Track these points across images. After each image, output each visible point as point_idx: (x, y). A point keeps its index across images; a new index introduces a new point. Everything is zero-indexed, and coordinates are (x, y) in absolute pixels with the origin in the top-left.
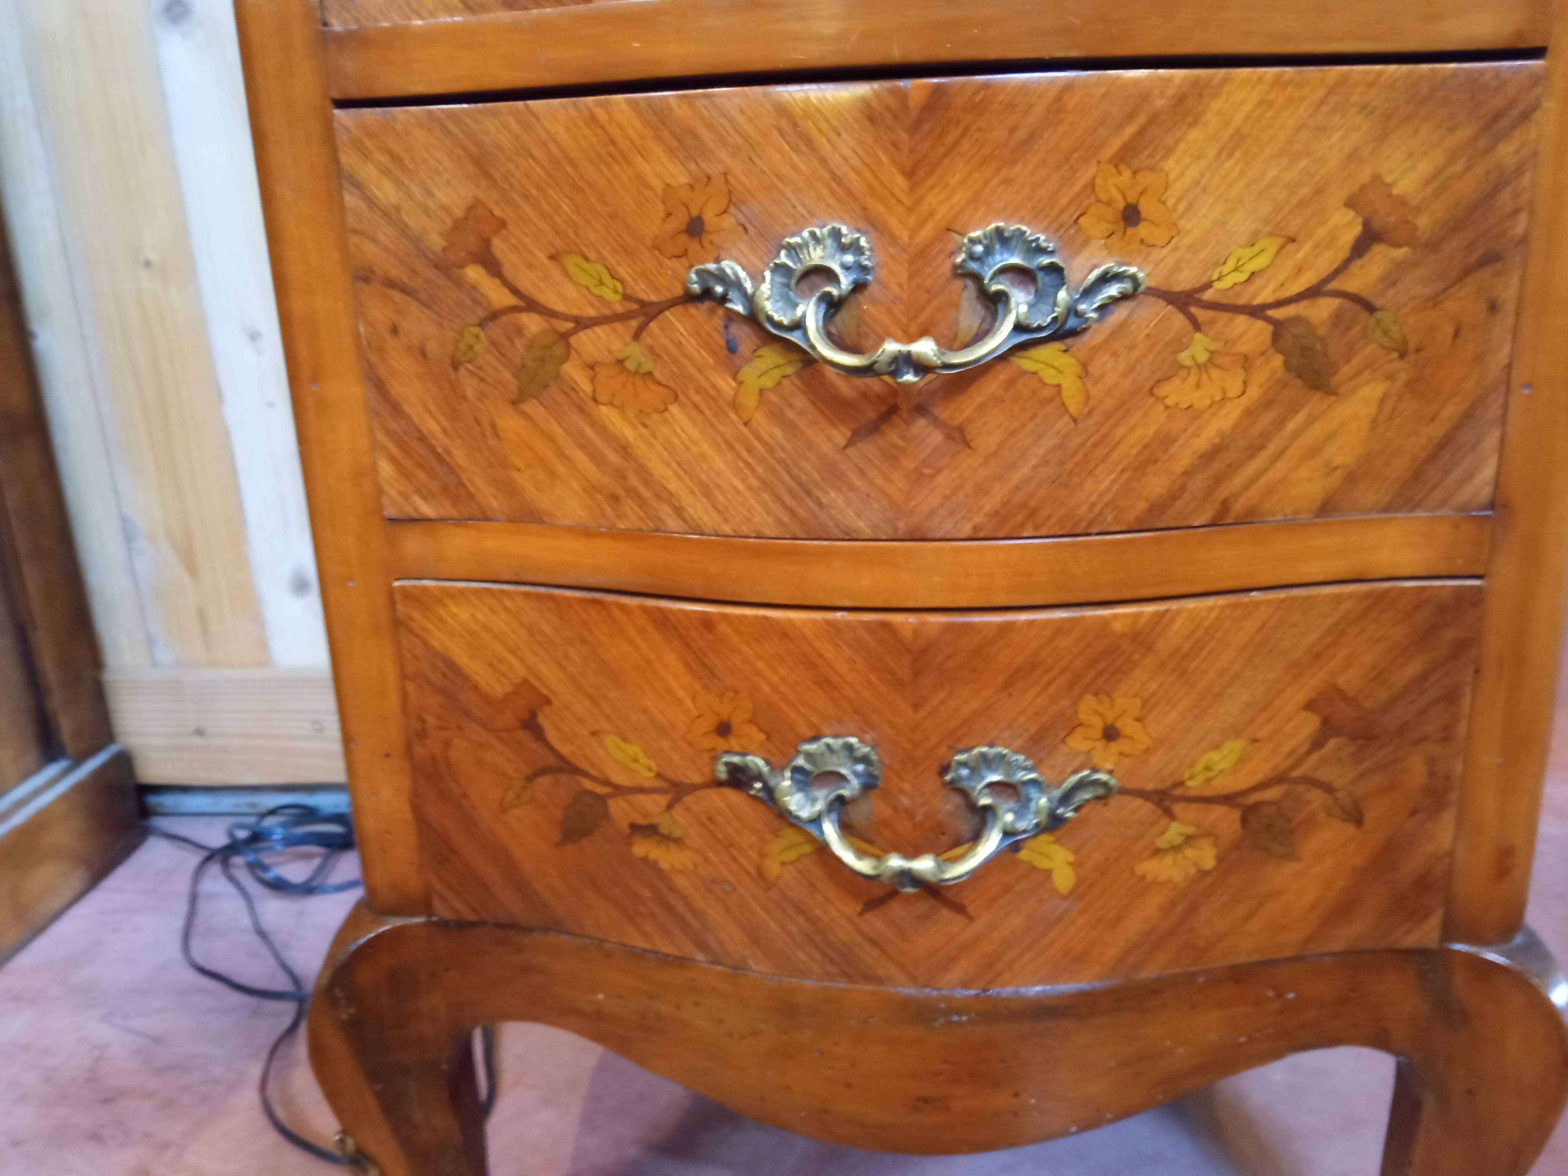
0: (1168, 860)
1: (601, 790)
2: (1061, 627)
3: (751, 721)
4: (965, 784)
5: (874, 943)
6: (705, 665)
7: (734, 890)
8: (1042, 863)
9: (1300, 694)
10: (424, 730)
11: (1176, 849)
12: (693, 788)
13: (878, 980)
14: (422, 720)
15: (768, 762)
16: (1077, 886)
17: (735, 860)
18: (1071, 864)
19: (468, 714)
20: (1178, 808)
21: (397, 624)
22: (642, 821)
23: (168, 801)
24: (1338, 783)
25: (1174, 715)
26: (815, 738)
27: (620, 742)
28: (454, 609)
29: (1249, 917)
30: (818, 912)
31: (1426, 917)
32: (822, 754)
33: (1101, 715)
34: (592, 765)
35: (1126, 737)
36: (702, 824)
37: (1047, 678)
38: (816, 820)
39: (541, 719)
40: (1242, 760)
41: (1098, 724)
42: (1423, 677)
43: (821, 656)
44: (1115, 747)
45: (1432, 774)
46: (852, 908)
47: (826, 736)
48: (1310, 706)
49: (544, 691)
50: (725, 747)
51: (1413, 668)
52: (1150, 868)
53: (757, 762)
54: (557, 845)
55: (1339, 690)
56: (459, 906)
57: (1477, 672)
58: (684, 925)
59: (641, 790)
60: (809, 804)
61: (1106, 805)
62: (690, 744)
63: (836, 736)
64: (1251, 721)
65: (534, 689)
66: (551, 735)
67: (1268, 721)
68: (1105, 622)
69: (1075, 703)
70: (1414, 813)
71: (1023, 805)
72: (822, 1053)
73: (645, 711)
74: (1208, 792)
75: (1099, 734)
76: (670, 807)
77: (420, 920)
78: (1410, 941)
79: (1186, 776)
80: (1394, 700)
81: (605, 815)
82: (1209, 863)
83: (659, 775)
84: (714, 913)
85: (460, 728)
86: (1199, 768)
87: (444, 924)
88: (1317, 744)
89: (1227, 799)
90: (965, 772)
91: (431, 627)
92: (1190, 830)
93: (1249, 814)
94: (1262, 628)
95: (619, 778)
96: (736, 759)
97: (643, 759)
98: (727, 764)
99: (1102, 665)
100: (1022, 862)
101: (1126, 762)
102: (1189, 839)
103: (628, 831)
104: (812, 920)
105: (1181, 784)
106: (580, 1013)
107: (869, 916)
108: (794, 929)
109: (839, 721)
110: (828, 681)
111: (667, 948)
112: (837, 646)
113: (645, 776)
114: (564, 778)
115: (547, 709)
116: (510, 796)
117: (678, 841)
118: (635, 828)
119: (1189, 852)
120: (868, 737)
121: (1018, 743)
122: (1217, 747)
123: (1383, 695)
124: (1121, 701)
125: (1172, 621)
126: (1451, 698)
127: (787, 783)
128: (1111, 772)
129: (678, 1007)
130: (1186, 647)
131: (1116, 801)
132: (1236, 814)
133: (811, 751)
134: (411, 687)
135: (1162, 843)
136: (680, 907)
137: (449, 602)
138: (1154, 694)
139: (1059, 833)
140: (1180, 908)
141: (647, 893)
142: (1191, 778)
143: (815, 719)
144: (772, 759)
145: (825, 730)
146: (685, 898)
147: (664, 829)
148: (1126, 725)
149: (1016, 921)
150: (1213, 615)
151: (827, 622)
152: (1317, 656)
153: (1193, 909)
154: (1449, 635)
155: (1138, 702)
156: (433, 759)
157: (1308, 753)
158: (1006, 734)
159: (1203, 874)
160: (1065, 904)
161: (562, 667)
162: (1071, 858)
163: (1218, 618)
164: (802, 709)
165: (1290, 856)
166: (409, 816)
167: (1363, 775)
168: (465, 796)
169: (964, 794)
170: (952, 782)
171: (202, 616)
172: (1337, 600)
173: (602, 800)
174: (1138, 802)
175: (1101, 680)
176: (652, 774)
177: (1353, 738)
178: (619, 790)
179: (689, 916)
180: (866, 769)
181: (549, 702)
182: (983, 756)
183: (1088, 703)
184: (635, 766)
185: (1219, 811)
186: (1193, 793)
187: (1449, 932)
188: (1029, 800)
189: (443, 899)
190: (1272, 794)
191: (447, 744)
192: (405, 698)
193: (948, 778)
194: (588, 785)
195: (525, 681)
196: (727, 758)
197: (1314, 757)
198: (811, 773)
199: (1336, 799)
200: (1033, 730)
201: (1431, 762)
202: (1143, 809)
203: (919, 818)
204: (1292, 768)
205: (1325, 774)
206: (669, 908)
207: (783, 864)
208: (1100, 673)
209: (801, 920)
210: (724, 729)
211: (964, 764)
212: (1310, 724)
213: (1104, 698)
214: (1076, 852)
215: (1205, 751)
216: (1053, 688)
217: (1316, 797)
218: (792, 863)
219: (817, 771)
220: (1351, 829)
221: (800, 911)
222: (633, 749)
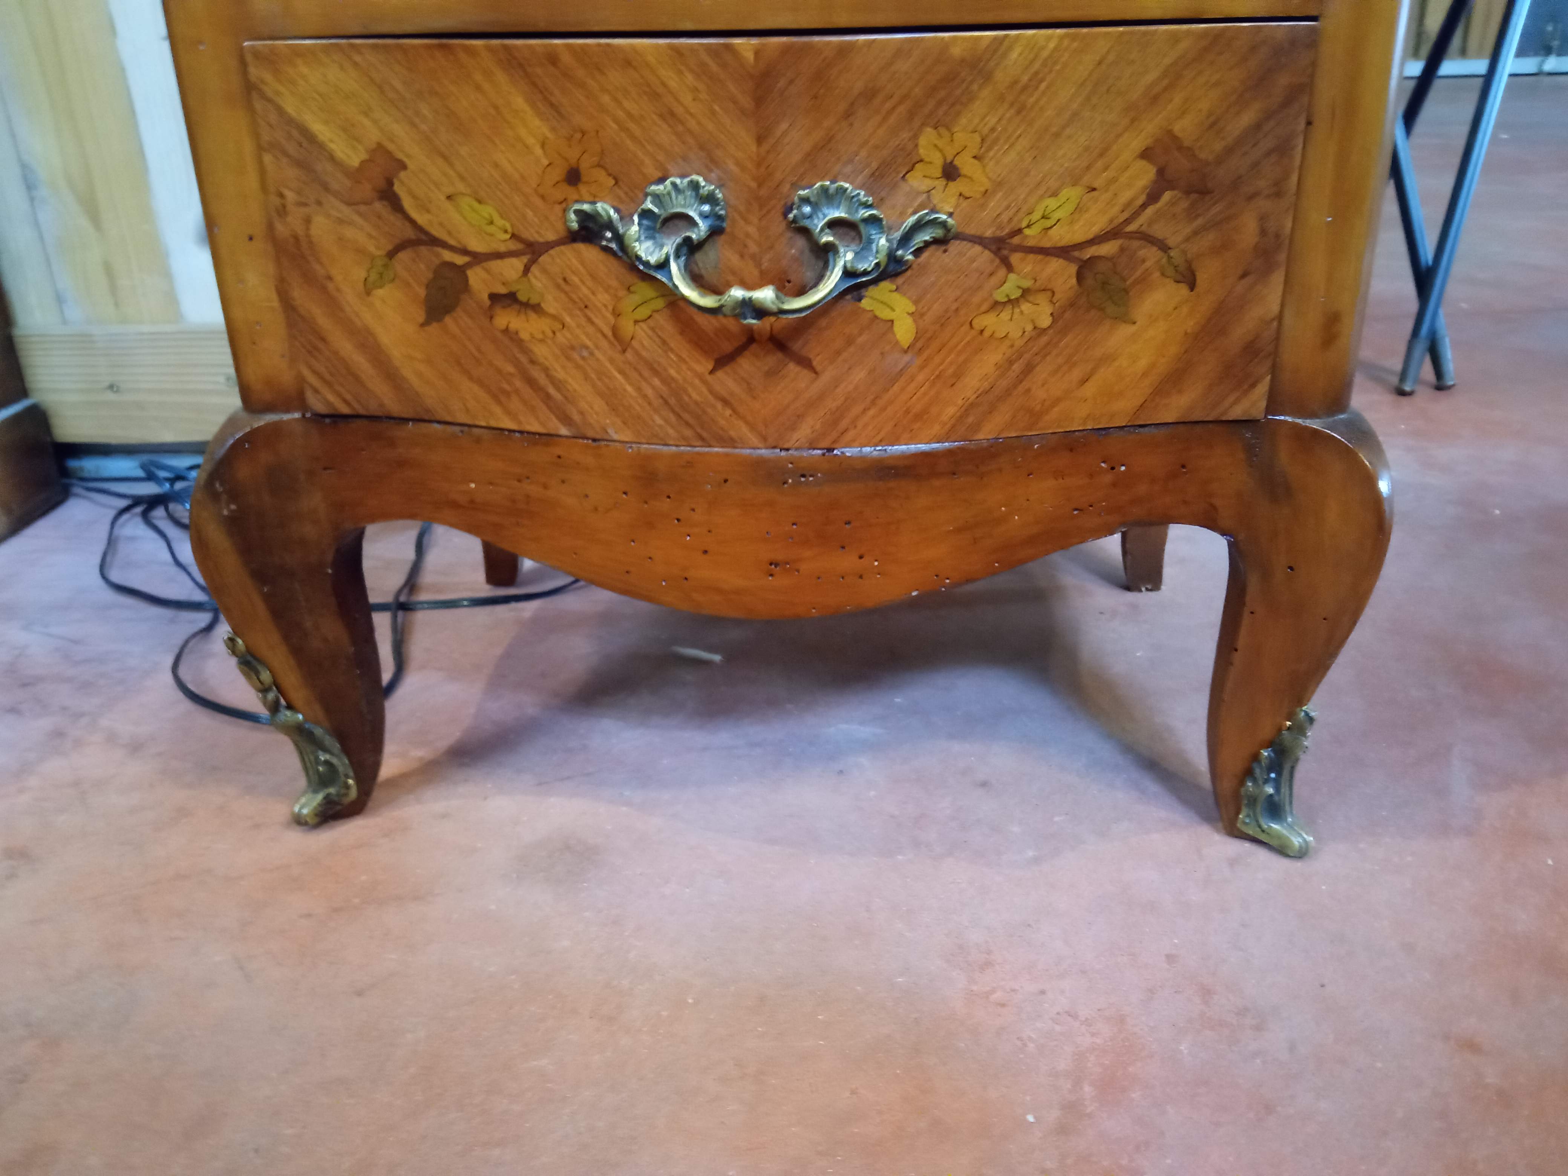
0: (1005, 315)
1: (460, 260)
2: (900, 51)
3: (599, 166)
4: (806, 223)
5: (726, 402)
6: (552, 105)
7: (592, 354)
8: (884, 314)
9: (1137, 142)
10: (284, 206)
11: (1012, 302)
12: (550, 246)
13: (731, 442)
14: (281, 196)
15: (617, 210)
16: (916, 339)
17: (589, 320)
18: (911, 314)
19: (326, 188)
20: (1015, 258)
21: (250, 88)
22: (503, 290)
23: (90, 465)
24: (1171, 242)
25: (1012, 156)
26: (661, 180)
27: (476, 204)
28: (304, 70)
29: (1084, 381)
30: (672, 372)
31: (1253, 385)
32: (669, 194)
33: (941, 151)
34: (449, 233)
35: (965, 176)
36: (558, 286)
37: (888, 105)
38: (664, 265)
39: (397, 188)
40: (1079, 209)
41: (938, 161)
42: (1257, 126)
43: (664, 84)
44: (955, 187)
45: (1263, 232)
46: (704, 366)
47: (670, 177)
48: (1146, 154)
49: (400, 156)
50: (576, 197)
51: (1247, 118)
52: (989, 321)
53: (605, 209)
54: (422, 325)
55: (1174, 138)
56: (331, 397)
57: (1309, 123)
58: (547, 398)
59: (499, 256)
60: (657, 250)
61: (945, 251)
62: (543, 197)
63: (683, 176)
64: (1088, 168)
65: (389, 153)
66: (407, 204)
67: (1106, 168)
68: (945, 46)
69: (916, 137)
70: (1244, 276)
71: (865, 246)
72: (678, 520)
73: (496, 165)
74: (1046, 244)
75: (938, 172)
76: (527, 270)
77: (297, 415)
78: (1237, 412)
79: (1024, 224)
80: (1229, 151)
81: (465, 286)
82: (1045, 321)
83: (514, 236)
84: (575, 383)
85: (319, 203)
86: (1036, 216)
87: (319, 417)
88: (1153, 197)
89: (1063, 252)
90: (807, 209)
91: (281, 89)
92: (1027, 283)
93: (1084, 268)
94: (1100, 63)
95: (476, 245)
96: (586, 207)
97: (500, 222)
98: (577, 212)
99: (943, 93)
100: (864, 310)
101: (965, 204)
102: (1026, 293)
103: (487, 302)
104: (667, 381)
105: (1019, 231)
106: (454, 505)
107: (720, 374)
108: (649, 392)
109: (685, 159)
110: (672, 114)
111: (535, 427)
112: (680, 72)
113: (501, 241)
114: (423, 250)
115: (403, 174)
116: (373, 276)
117: (536, 308)
118: (494, 298)
119: (1025, 307)
120: (713, 175)
121: (860, 179)
122: (1055, 194)
123: (1218, 146)
124: (961, 137)
125: (1010, 48)
126: (1282, 149)
127: (635, 228)
128: (950, 215)
129: (545, 487)
130: (1025, 78)
131: (955, 246)
132: (1073, 269)
133: (657, 192)
134: (267, 158)
135: (1000, 296)
136: (542, 380)
137: (299, 61)
138: (993, 130)
139: (900, 280)
140: (1017, 367)
141: (510, 369)
142: (1028, 226)
143: (661, 157)
144: (621, 207)
145: (671, 168)
146: (546, 370)
147: (522, 297)
148: (966, 164)
149: (859, 375)
150: (1052, 45)
151: (671, 47)
152: (1154, 99)
153: (1029, 369)
154: (1283, 81)
155: (977, 138)
156: (296, 238)
157: (1144, 206)
158: (848, 169)
159: (1040, 332)
160: (907, 358)
161: (413, 125)
162: (912, 309)
163: (1056, 49)
164: (648, 147)
165: (1125, 318)
166: (276, 304)
167: (1196, 233)
168: (330, 278)
169: (805, 232)
170: (794, 221)
171: (108, 270)
172: (1175, 38)
173: (461, 270)
174: (978, 248)
175: (941, 112)
176: (508, 236)
177: (1188, 193)
178: (478, 258)
179: (551, 390)
180: (712, 210)
181: (404, 167)
182: (824, 190)
183: (927, 140)
184: (491, 229)
185: (1055, 264)
186: (1031, 243)
187: (1274, 404)
188: (870, 242)
189: (316, 391)
190: (1107, 249)
191: (308, 221)
192: (262, 172)
193: (791, 216)
194: (448, 256)
195: (380, 146)
196: (577, 207)
197: (1150, 210)
198: (659, 216)
199: (1170, 258)
200: (874, 165)
201: (1263, 218)
202: (982, 257)
203: (765, 265)
204: (1127, 221)
205: (1159, 231)
206: (531, 382)
207: (636, 322)
208: (940, 103)
209: (656, 382)
210: (573, 177)
211: (806, 200)
212: (1146, 173)
213: (942, 130)
214: (916, 302)
215: (1042, 198)
216: (892, 120)
217: (1151, 255)
218: (644, 321)
219: (664, 215)
220: (1184, 290)
221: (656, 372)
222: (487, 210)
